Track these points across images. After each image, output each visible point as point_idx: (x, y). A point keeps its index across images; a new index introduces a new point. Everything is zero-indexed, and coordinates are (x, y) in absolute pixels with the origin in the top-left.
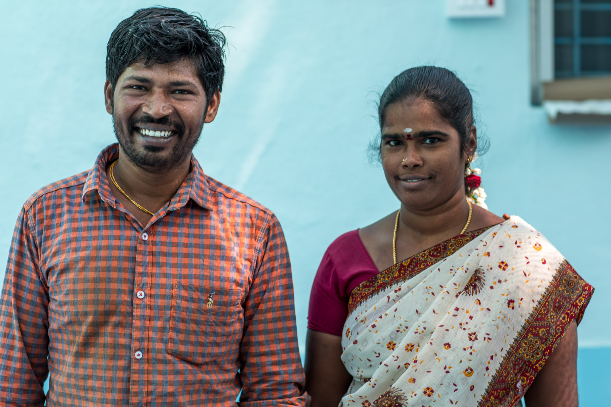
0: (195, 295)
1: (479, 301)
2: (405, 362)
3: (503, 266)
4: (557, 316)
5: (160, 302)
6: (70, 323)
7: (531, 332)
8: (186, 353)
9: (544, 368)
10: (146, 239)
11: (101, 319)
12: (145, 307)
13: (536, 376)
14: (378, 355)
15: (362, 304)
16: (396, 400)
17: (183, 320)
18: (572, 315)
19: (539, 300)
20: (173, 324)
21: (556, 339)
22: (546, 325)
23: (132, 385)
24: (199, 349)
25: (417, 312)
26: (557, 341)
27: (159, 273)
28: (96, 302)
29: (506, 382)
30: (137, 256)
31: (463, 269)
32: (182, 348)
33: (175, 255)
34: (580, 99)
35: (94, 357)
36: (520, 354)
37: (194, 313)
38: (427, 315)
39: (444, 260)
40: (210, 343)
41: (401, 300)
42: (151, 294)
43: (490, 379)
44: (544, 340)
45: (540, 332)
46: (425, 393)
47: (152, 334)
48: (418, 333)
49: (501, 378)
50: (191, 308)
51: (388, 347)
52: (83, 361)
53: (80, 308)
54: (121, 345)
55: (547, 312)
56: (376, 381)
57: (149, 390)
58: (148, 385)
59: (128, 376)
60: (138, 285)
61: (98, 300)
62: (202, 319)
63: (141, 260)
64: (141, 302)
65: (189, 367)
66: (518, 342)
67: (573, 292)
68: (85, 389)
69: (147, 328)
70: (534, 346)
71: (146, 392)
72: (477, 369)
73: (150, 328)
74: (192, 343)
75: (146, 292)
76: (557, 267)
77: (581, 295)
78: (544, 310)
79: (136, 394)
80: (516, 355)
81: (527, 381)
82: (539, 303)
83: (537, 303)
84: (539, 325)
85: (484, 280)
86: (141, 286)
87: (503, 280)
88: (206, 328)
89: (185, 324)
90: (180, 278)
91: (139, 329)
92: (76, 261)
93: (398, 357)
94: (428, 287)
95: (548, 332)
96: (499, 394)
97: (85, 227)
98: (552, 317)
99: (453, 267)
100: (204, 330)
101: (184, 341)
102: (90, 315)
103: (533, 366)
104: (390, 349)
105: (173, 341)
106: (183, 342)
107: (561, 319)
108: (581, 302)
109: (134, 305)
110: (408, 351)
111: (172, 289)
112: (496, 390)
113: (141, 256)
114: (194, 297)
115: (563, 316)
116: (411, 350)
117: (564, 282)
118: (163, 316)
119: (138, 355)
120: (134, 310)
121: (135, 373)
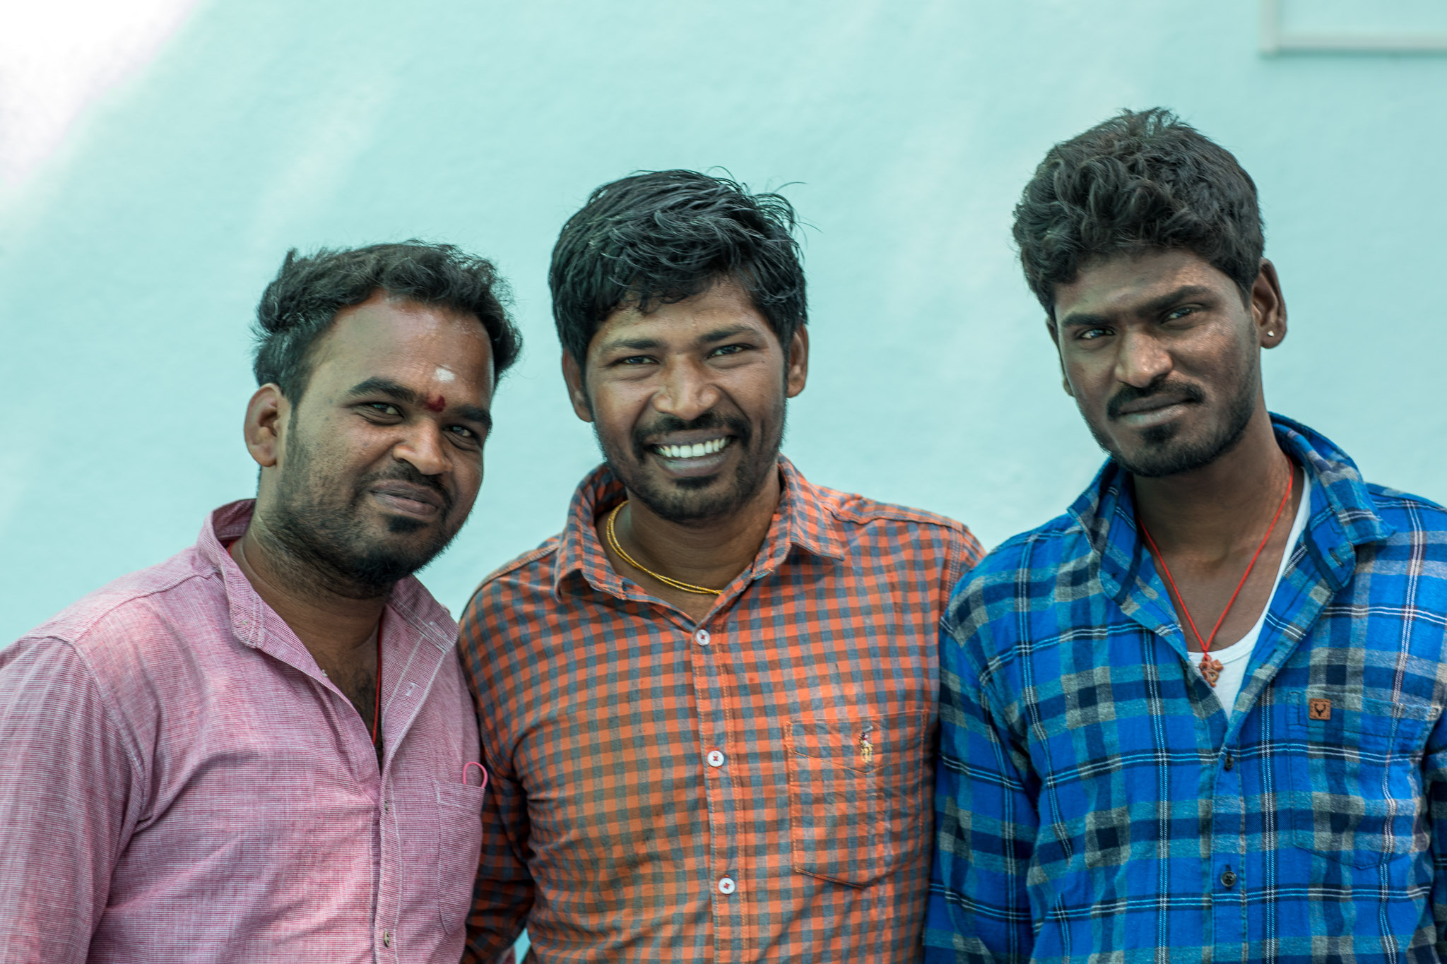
0: (831, 741)
5: (761, 768)
10: (707, 641)
12: (730, 782)
27: (750, 709)
28: (619, 792)
30: (695, 679)
32: (823, 858)
33: (776, 665)
42: (738, 755)
47: (754, 838)
61: (623, 787)
62: (858, 788)
64: (720, 774)
69: (741, 826)
73: (747, 825)
75: (726, 751)
86: (714, 741)
89: (823, 806)
90: (796, 711)
91: (725, 829)
100: (865, 811)
101: (825, 841)
105: (802, 845)
106: (823, 845)
113: (704, 679)
118: (774, 796)
119: (727, 886)
120: (709, 793)
121: (723, 924)
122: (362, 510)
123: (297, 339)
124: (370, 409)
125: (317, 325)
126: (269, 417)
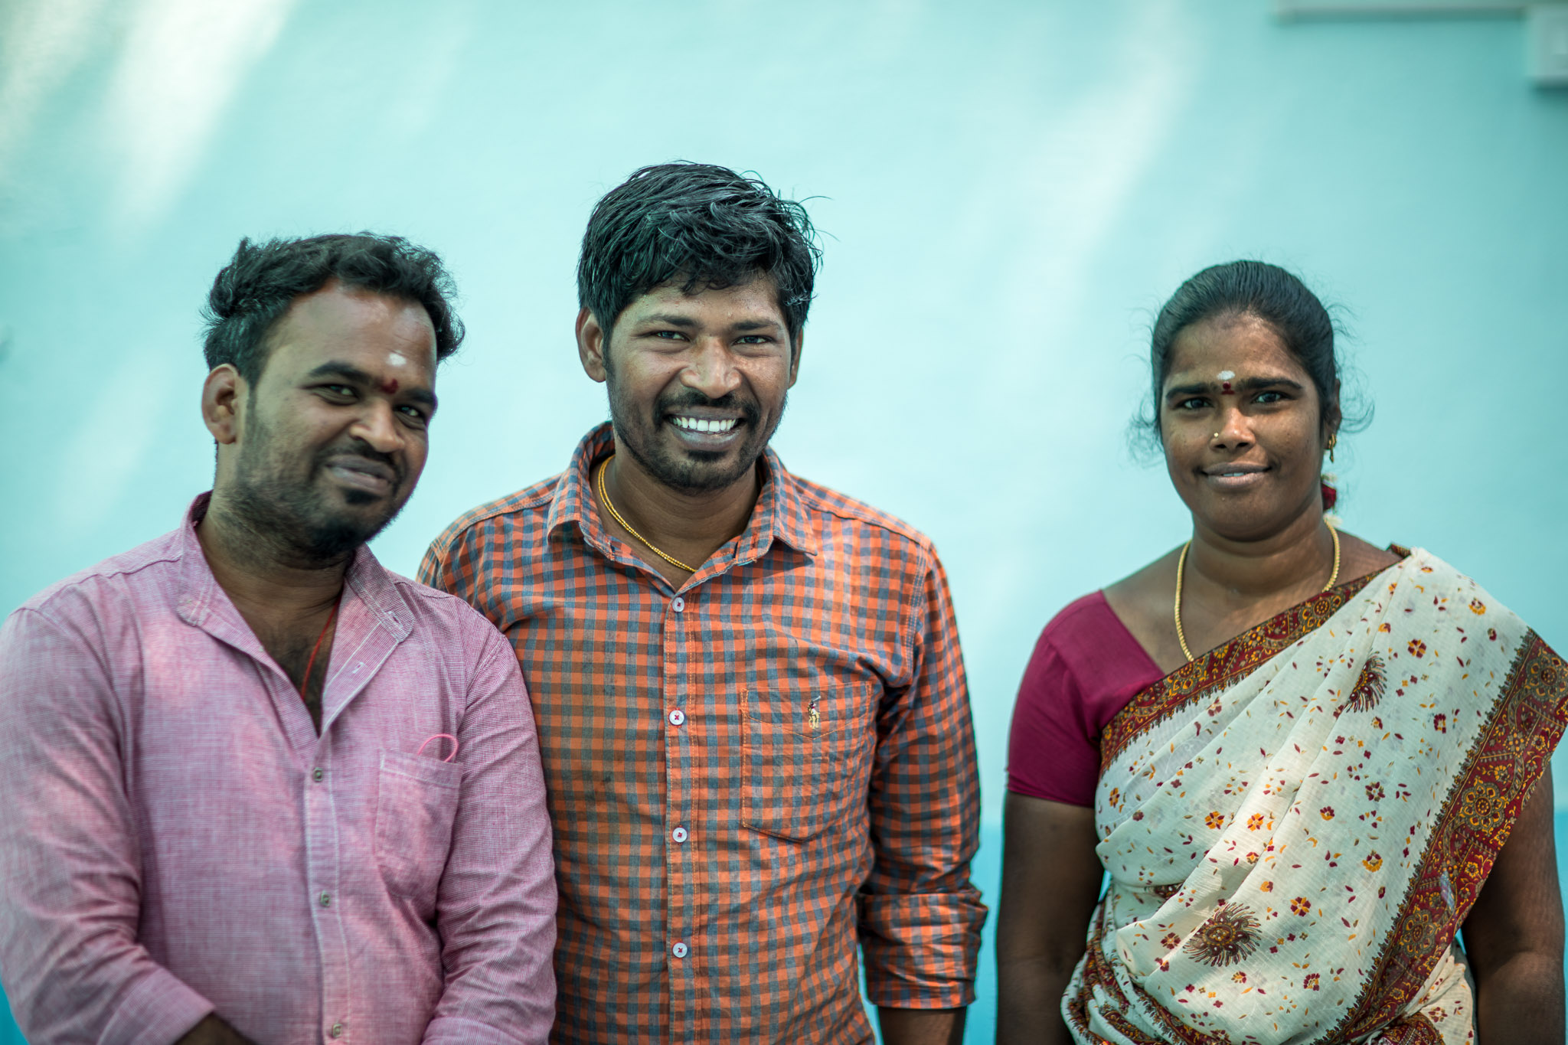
0: (783, 708)
1: (1379, 720)
2: (1248, 852)
3: (1416, 648)
4: (1526, 740)
7: (1480, 773)
8: (776, 822)
10: (681, 609)
12: (688, 740)
13: (1495, 859)
14: (1187, 840)
15: (1140, 737)
16: (1238, 926)
17: (768, 761)
18: (1554, 735)
19: (1489, 710)
20: (747, 771)
21: (1528, 784)
22: (1506, 758)
25: (1263, 752)
26: (1529, 787)
29: (1438, 873)
30: (665, 644)
31: (1342, 661)
32: (769, 814)
36: (1461, 818)
37: (786, 742)
38: (1283, 755)
39: (1299, 644)
41: (1227, 730)
42: (696, 715)
43: (1410, 872)
44: (1505, 788)
45: (1496, 773)
46: (1294, 908)
47: (707, 793)
48: (1271, 793)
49: (1430, 866)
50: (780, 735)
51: (1209, 824)
55: (1507, 733)
56: (1193, 892)
58: (701, 892)
60: (671, 700)
63: (673, 651)
64: (680, 733)
66: (1456, 796)
67: (1553, 691)
69: (696, 782)
70: (1487, 801)
72: (1388, 855)
73: (702, 782)
75: (686, 712)
76: (1519, 644)
78: (1500, 730)
79: (680, 911)
80: (1454, 822)
81: (1477, 868)
82: (1490, 716)
83: (1485, 717)
84: (1493, 759)
85: (1385, 679)
86: (677, 701)
87: (1418, 676)
88: (813, 769)
89: (772, 767)
90: (752, 680)
91: (680, 784)
93: (1234, 843)
94: (1278, 700)
95: (1511, 771)
96: (1428, 901)
98: (1517, 742)
99: (1321, 657)
101: (771, 799)
103: (1488, 839)
104: (1212, 828)
105: (751, 802)
106: (769, 802)
107: (1533, 744)
109: (668, 740)
110: (1254, 829)
111: (739, 703)
112: (1423, 893)
113: (673, 643)
114: (783, 712)
115: (1536, 738)
116: (1259, 827)
117: (1533, 672)
118: (728, 756)
119: (680, 835)
120: (668, 749)
121: (676, 871)
122: (320, 483)
123: (254, 324)
124: (329, 391)
125: (274, 311)
126: (226, 396)
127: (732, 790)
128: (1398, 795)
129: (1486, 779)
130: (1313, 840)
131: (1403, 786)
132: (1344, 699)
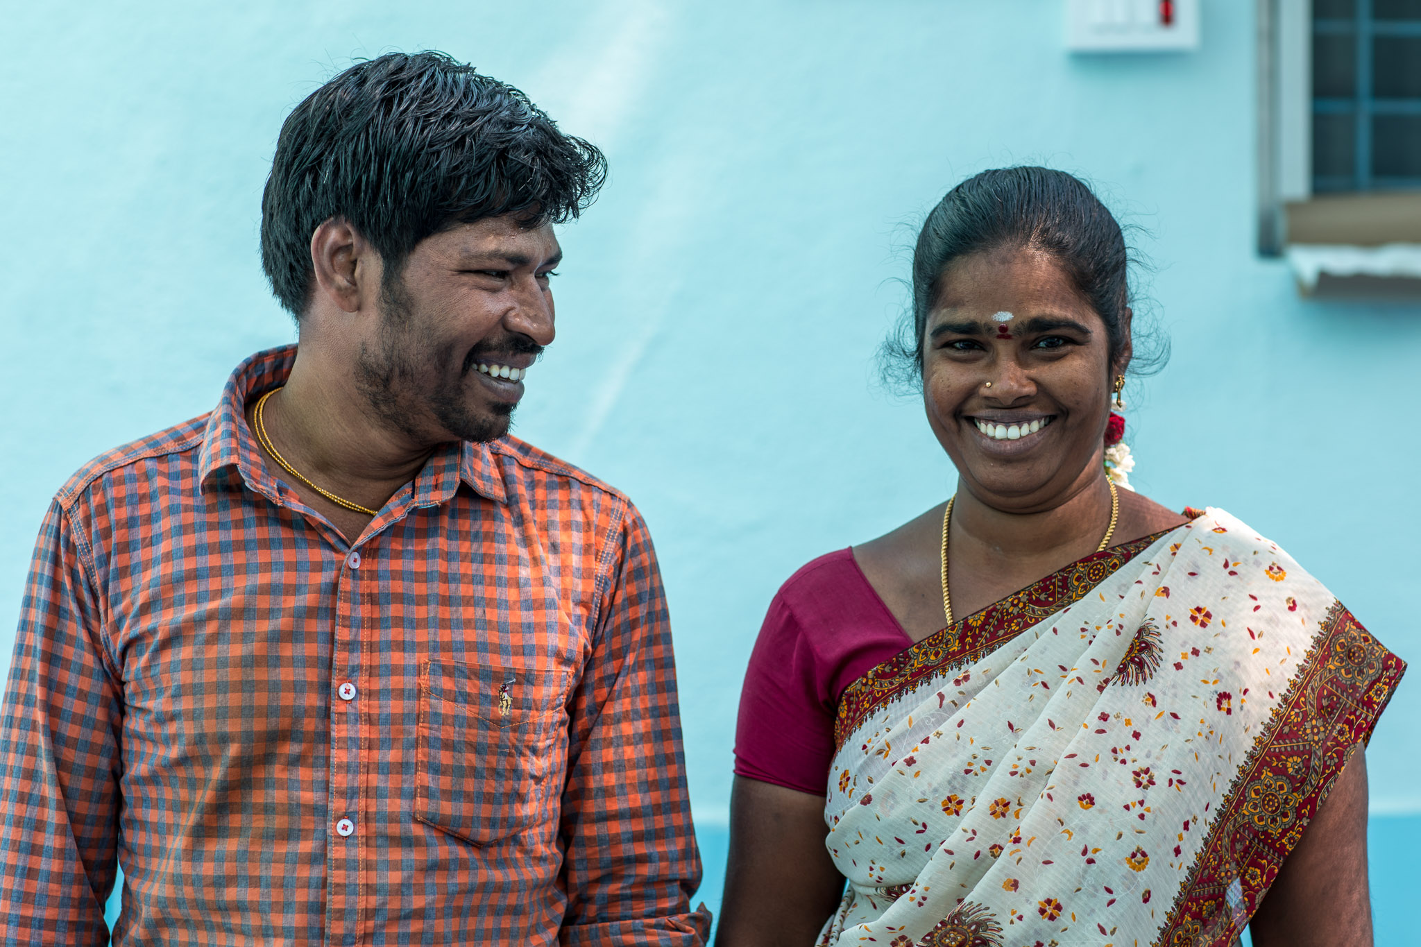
0: (469, 687)
1: (1152, 696)
2: (992, 843)
3: (1200, 617)
4: (1326, 728)
5: (392, 706)
6: (182, 761)
7: (1269, 765)
8: (456, 819)
9: (1300, 845)
10: (357, 566)
11: (259, 749)
12: (358, 718)
13: (1281, 865)
14: (921, 828)
15: (877, 713)
16: (976, 930)
17: (448, 745)
18: (1360, 725)
19: (1284, 692)
20: (424, 755)
21: (1326, 780)
22: (1301, 748)
23: (330, 894)
24: (484, 810)
25: (1011, 726)
26: (1327, 784)
27: (387, 642)
28: (246, 712)
29: (1215, 880)
30: (338, 604)
31: (1109, 627)
32: (448, 808)
33: (423, 600)
34: (1371, 241)
35: (240, 836)
36: (1244, 815)
37: (470, 727)
38: (1034, 732)
39: (1065, 611)
40: (506, 795)
41: (972, 701)
42: (370, 690)
43: (1183, 875)
44: (1298, 783)
45: (1289, 765)
46: (1042, 911)
47: (376, 780)
48: (1018, 775)
49: (1207, 871)
50: (464, 718)
51: (946, 809)
52: (215, 847)
53: (210, 726)
54: (305, 806)
55: (1304, 720)
56: (927, 889)
57: (369, 906)
58: (367, 894)
59: (322, 875)
60: (341, 670)
61: (251, 708)
62: (489, 741)
63: (348, 614)
64: (350, 709)
65: (462, 852)
66: (1239, 789)
67: (1361, 672)
68: (220, 909)
69: (364, 766)
70: (1276, 798)
71: (362, 910)
72: (1156, 853)
73: (371, 766)
74: (468, 797)
75: (359, 684)
76: (1322, 615)
77: (1379, 680)
78: (1297, 715)
79: (341, 914)
80: (1235, 819)
81: (1262, 877)
82: (1285, 699)
83: (1278, 699)
84: (1286, 748)
85: (1161, 650)
86: (348, 671)
87: (1201, 648)
88: (498, 762)
89: (452, 753)
90: (435, 650)
91: (346, 768)
92: (198, 622)
93: (974, 832)
94: (1032, 669)
95: (1307, 763)
96: (1201, 909)
97: (215, 543)
98: (1316, 730)
99: (1086, 623)
100: (495, 765)
101: (450, 792)
102: (233, 741)
103: (1274, 841)
104: (949, 814)
105: (427, 792)
106: (448, 795)
107: (1335, 733)
108: (1380, 695)
109: (334, 717)
110: (997, 817)
111: (419, 675)
112: (1196, 900)
113: (347, 605)
114: (468, 690)
115: (1338, 727)
116: (1003, 815)
117: (1338, 649)
118: (401, 737)
119: (345, 828)
120: (334, 726)
121: (338, 868)
127: (405, 777)
128: (1171, 782)
129: (1276, 771)
130: (1068, 832)
131: (1179, 773)
132: (1111, 670)
